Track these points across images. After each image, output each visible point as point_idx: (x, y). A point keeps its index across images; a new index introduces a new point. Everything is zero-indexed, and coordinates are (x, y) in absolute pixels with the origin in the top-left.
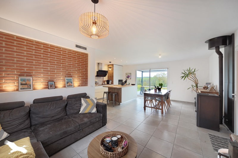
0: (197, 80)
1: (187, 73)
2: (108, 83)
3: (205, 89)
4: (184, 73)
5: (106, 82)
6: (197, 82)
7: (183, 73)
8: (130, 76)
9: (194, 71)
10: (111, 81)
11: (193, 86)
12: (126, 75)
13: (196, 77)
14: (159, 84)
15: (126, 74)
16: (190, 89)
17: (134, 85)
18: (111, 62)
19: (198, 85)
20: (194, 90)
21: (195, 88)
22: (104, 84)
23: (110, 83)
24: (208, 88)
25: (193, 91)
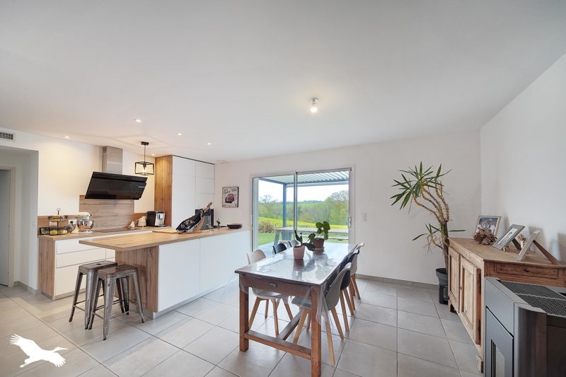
0: (447, 209)
1: (413, 184)
2: (150, 223)
3: (484, 241)
4: (402, 185)
5: (143, 221)
6: (445, 213)
7: (399, 183)
8: (236, 197)
9: (438, 176)
10: (162, 216)
11: (433, 230)
12: (224, 192)
13: (444, 196)
14: (319, 225)
15: (225, 190)
16: (423, 240)
17: (237, 227)
18: (147, 144)
19: (450, 226)
20: (437, 242)
21: (439, 235)
22: (133, 225)
23: (157, 222)
24: (492, 239)
25: (432, 245)
